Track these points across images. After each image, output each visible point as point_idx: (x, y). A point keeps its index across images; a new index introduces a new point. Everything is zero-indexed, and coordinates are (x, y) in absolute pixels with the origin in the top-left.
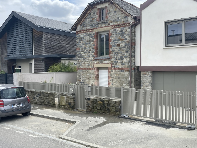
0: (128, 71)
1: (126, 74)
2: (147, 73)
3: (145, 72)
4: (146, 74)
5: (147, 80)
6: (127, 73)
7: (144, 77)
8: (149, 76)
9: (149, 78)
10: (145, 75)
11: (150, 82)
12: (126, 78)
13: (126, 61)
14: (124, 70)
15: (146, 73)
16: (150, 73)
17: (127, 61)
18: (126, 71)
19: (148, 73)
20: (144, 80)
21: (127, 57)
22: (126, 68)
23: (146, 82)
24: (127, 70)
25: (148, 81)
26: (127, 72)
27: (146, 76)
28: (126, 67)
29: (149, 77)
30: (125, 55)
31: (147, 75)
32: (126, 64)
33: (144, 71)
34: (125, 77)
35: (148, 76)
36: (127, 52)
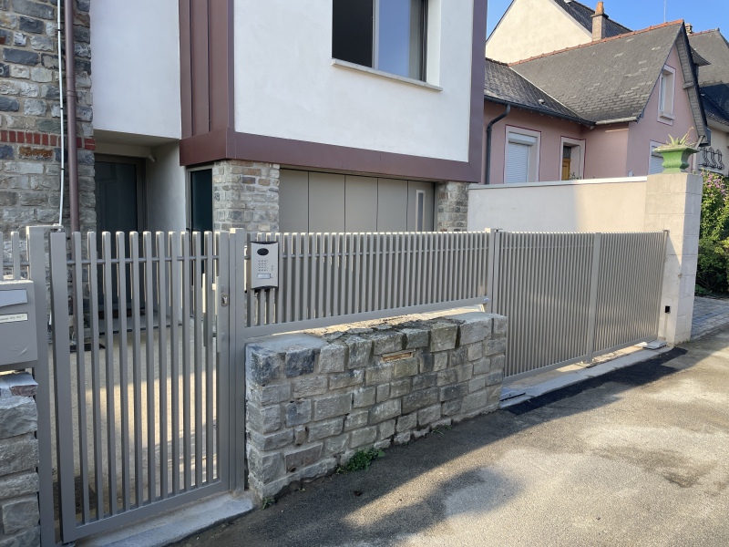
0: (46, 155)
1: (29, 175)
2: (264, 169)
3: (255, 166)
4: (257, 178)
5: (261, 208)
6: (37, 167)
7: (248, 193)
8: (272, 186)
9: (271, 200)
10: (253, 181)
11: (275, 220)
12: (33, 202)
13: (25, 86)
14: (17, 147)
15: (258, 172)
16: (275, 174)
17: (34, 87)
18: (28, 153)
19: (268, 175)
20: (246, 208)
21: (32, 60)
22: (29, 136)
23: (256, 217)
24: (38, 147)
25: (267, 214)
26: (38, 160)
27: (256, 185)
28: (30, 127)
29: (269, 194)
30: (18, 44)
31: (263, 183)
32: (32, 111)
33: (249, 161)
34: (21, 196)
35: (265, 188)
36: (33, 27)
